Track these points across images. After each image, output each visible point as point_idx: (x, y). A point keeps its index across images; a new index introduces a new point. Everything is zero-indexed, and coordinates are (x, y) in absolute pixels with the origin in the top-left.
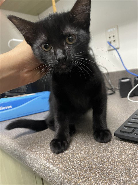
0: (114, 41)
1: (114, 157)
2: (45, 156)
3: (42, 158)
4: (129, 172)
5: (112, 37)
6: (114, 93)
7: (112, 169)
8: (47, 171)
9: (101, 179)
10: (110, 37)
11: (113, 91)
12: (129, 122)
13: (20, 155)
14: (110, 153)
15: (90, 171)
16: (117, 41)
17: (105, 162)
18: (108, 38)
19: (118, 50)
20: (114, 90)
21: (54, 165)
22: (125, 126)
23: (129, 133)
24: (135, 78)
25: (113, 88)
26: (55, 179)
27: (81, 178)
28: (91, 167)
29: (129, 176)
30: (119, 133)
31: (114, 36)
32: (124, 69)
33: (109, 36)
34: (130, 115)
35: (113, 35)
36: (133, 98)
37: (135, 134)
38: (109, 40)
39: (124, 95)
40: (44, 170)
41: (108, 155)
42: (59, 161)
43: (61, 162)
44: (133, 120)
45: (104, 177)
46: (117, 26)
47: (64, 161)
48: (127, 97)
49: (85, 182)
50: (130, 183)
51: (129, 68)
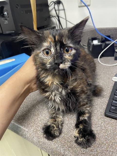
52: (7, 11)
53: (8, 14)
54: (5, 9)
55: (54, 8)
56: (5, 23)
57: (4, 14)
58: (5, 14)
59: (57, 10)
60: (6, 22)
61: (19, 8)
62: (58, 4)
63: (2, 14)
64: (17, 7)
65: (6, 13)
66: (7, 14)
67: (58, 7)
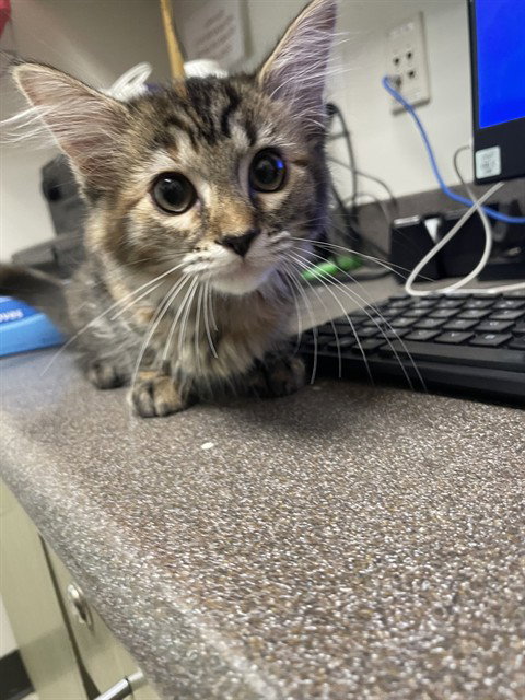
0: (411, 74)
5: (404, 60)
10: (397, 61)
16: (420, 73)
18: (392, 64)
19: (420, 112)
31: (410, 55)
32: (433, 185)
33: (395, 56)
35: (407, 51)
38: (393, 71)
46: (422, 16)
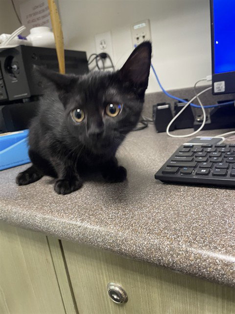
1: (158, 200)
2: (67, 212)
3: (63, 215)
4: (178, 213)
5: (141, 39)
6: (146, 127)
7: (158, 212)
8: (74, 228)
9: (147, 224)
10: (138, 38)
11: (144, 124)
12: (172, 161)
13: (25, 218)
14: (153, 197)
15: (132, 217)
17: (148, 207)
18: (136, 40)
20: (146, 123)
21: (83, 220)
22: (168, 166)
23: (173, 173)
24: (175, 104)
25: (145, 119)
26: (87, 235)
27: (122, 226)
28: (133, 214)
29: (178, 216)
30: (161, 175)
31: (144, 37)
32: (161, 90)
33: (137, 36)
34: (172, 154)
35: (143, 35)
36: (174, 132)
37: (181, 173)
38: (137, 42)
39: (160, 129)
40: (70, 229)
41: (150, 200)
42: (89, 214)
43: (92, 215)
44: (178, 158)
45: (150, 221)
46: (149, 21)
47: (96, 213)
48: (165, 131)
49: (128, 229)
50: (180, 222)
51: (167, 89)
52: (17, 63)
53: (18, 68)
54: (14, 60)
55: (97, 65)
56: (13, 82)
57: (12, 68)
58: (15, 68)
59: (102, 69)
60: (15, 80)
61: (37, 58)
62: (103, 59)
63: (8, 68)
64: (33, 58)
65: (15, 66)
66: (16, 68)
67: (103, 63)
